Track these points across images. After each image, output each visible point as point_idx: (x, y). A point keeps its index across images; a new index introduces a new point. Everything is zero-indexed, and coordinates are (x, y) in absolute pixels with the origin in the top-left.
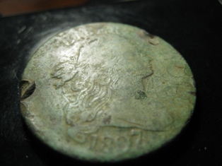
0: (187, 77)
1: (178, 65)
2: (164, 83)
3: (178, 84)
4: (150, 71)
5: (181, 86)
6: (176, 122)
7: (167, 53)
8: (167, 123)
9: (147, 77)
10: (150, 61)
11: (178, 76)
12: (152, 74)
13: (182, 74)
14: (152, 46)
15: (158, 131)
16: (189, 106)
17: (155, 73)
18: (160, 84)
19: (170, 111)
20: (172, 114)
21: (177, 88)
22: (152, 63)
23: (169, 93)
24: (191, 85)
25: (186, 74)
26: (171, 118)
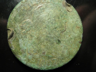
0: (80, 33)
1: (78, 26)
2: (69, 36)
3: (75, 37)
4: (65, 29)
5: (76, 38)
6: (70, 56)
7: (74, 18)
8: (67, 56)
9: (63, 32)
10: (66, 22)
11: (77, 32)
12: (65, 30)
13: (78, 32)
14: (68, 12)
15: (63, 59)
16: (77, 49)
17: (67, 30)
18: (68, 36)
19: (69, 50)
20: (69, 52)
21: (74, 39)
22: (66, 23)
23: (70, 42)
24: (80, 38)
25: (80, 32)
26: (69, 54)
